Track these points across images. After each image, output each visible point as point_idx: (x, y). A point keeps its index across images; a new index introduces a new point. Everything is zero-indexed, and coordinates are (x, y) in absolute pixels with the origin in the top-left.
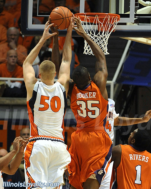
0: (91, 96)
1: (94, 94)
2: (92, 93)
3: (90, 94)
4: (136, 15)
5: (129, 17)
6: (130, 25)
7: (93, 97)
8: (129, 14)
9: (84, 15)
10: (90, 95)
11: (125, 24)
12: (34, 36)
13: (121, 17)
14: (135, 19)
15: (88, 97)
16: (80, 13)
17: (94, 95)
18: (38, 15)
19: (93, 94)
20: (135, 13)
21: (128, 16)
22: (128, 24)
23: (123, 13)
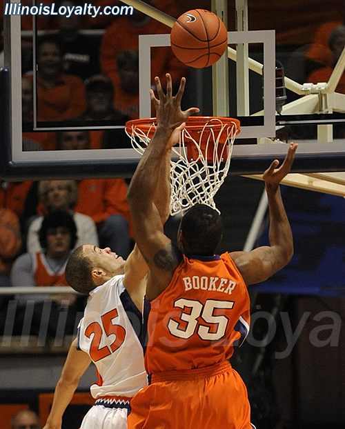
0: (223, 289)
1: (232, 285)
2: (228, 283)
3: (222, 282)
4: (279, 118)
5: (263, 125)
6: (267, 143)
7: (226, 292)
8: (263, 117)
9: (151, 122)
10: (221, 285)
11: (254, 141)
12: (35, 179)
13: (241, 125)
14: (278, 128)
15: (214, 289)
16: (140, 119)
17: (231, 287)
18: (35, 129)
19: (230, 285)
20: (277, 114)
21: (259, 121)
22: (261, 141)
23: (247, 114)
